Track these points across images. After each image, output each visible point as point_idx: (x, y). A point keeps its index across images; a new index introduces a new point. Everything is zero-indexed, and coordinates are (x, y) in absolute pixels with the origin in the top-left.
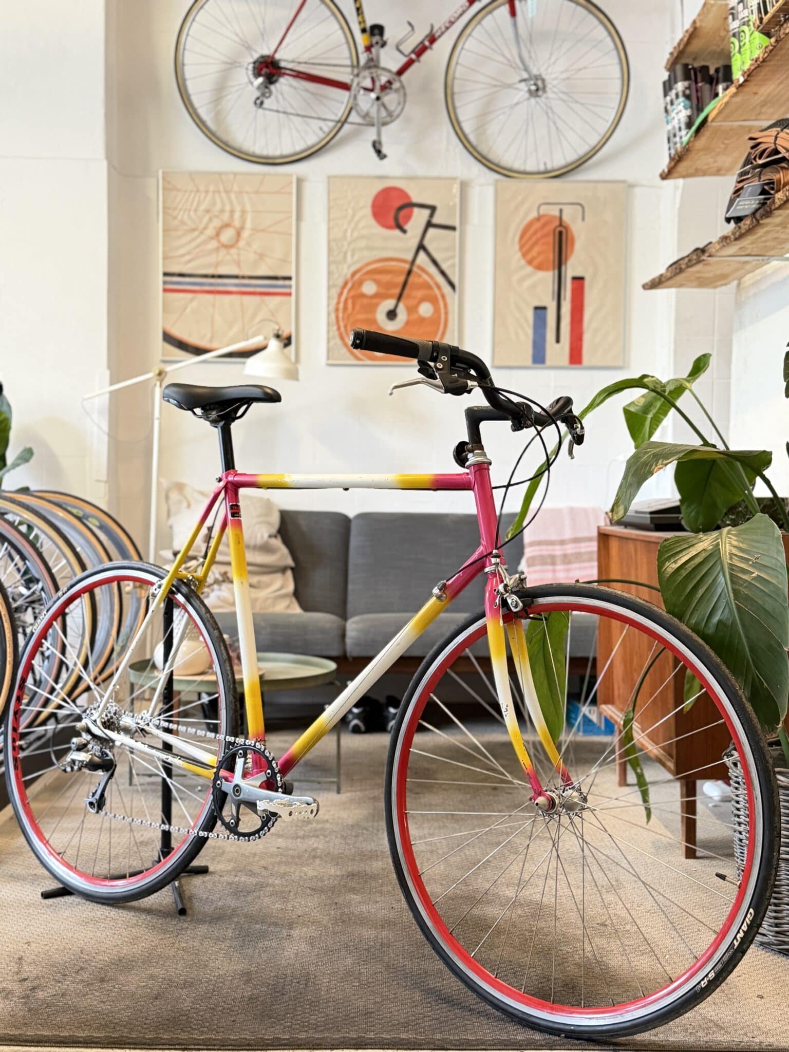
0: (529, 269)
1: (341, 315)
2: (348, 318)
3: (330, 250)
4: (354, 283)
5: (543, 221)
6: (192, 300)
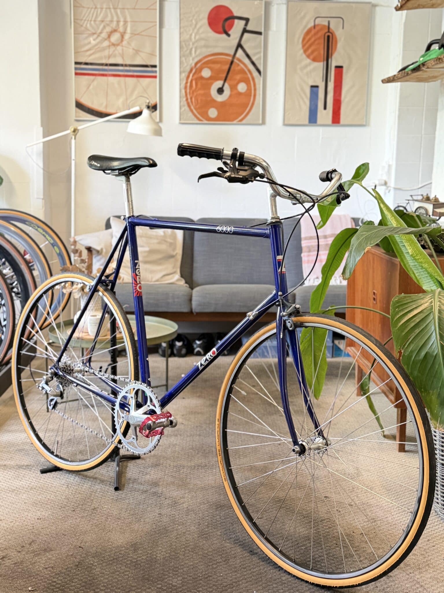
0: (308, 61)
1: (188, 91)
2: (193, 92)
3: (181, 47)
4: (196, 69)
5: (317, 29)
6: (93, 80)
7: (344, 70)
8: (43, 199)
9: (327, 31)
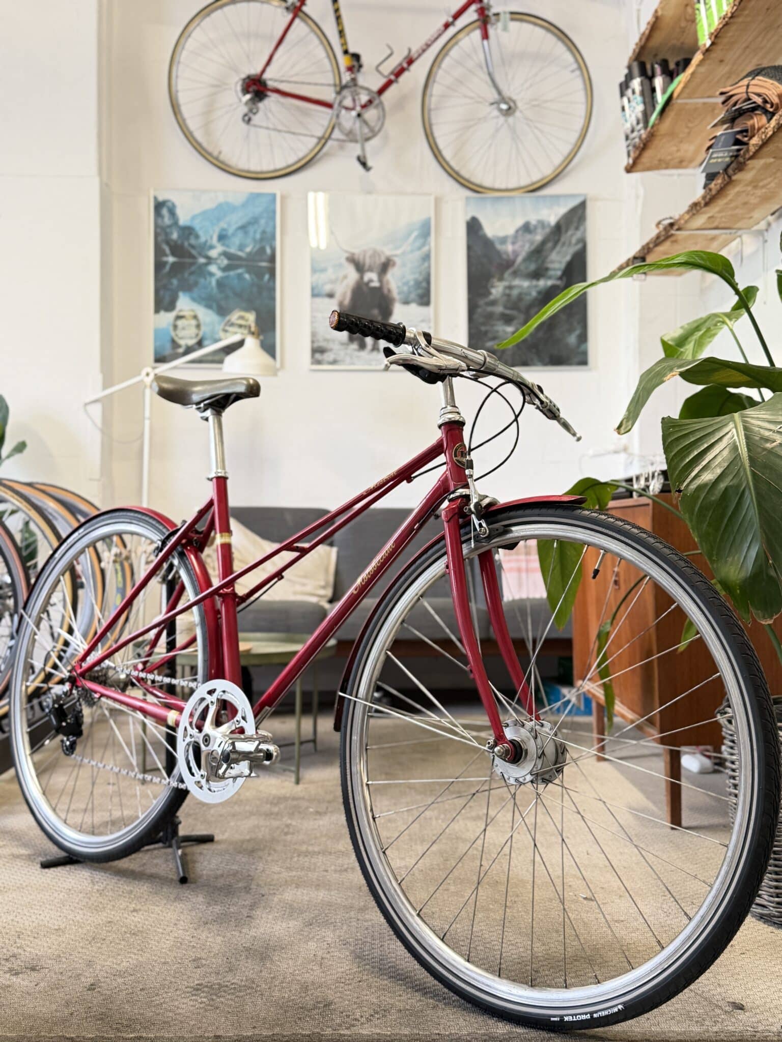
8: (99, 480)
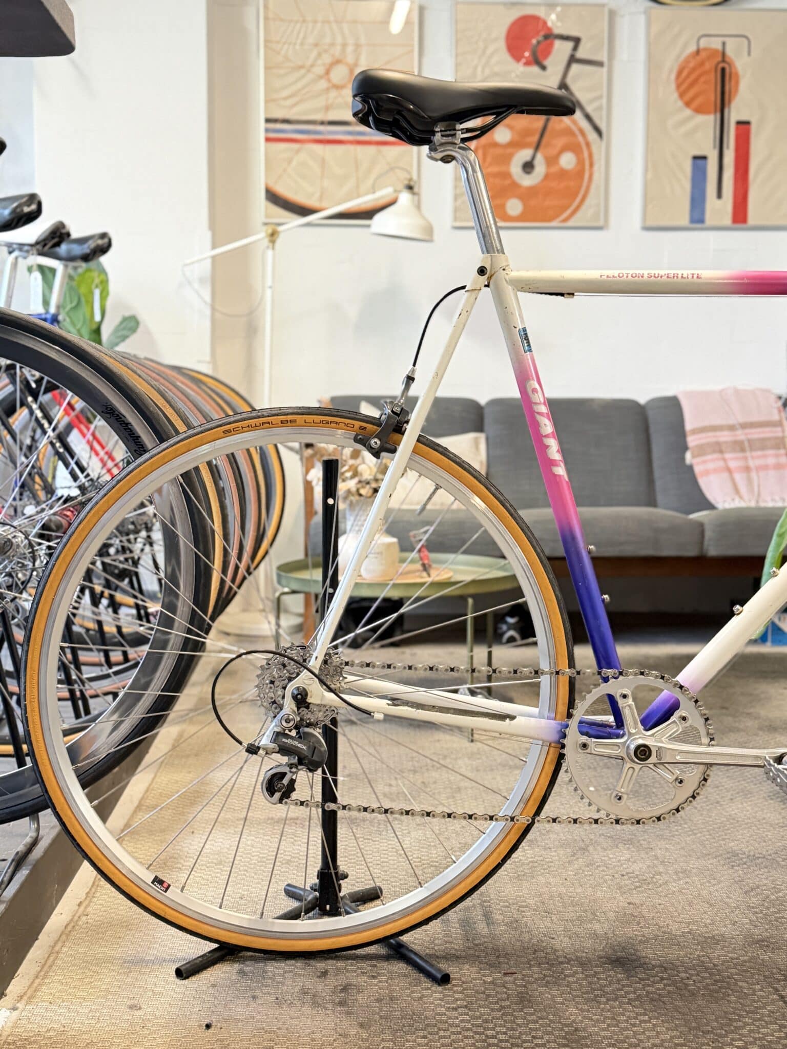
0: (688, 112)
5: (703, 55)
6: (298, 151)
7: (754, 128)
9: (720, 59)
